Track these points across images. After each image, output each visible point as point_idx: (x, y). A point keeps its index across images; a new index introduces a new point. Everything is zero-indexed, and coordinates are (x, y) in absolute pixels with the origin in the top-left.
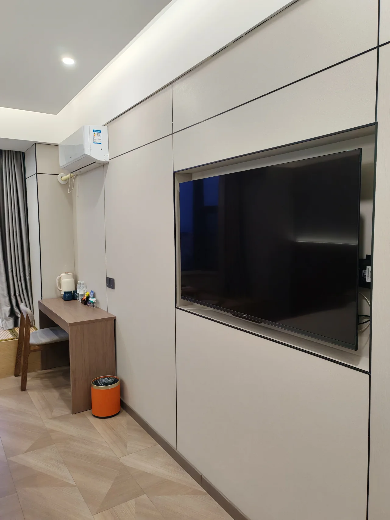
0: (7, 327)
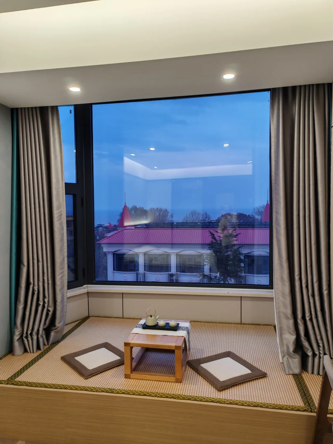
0: (291, 369)
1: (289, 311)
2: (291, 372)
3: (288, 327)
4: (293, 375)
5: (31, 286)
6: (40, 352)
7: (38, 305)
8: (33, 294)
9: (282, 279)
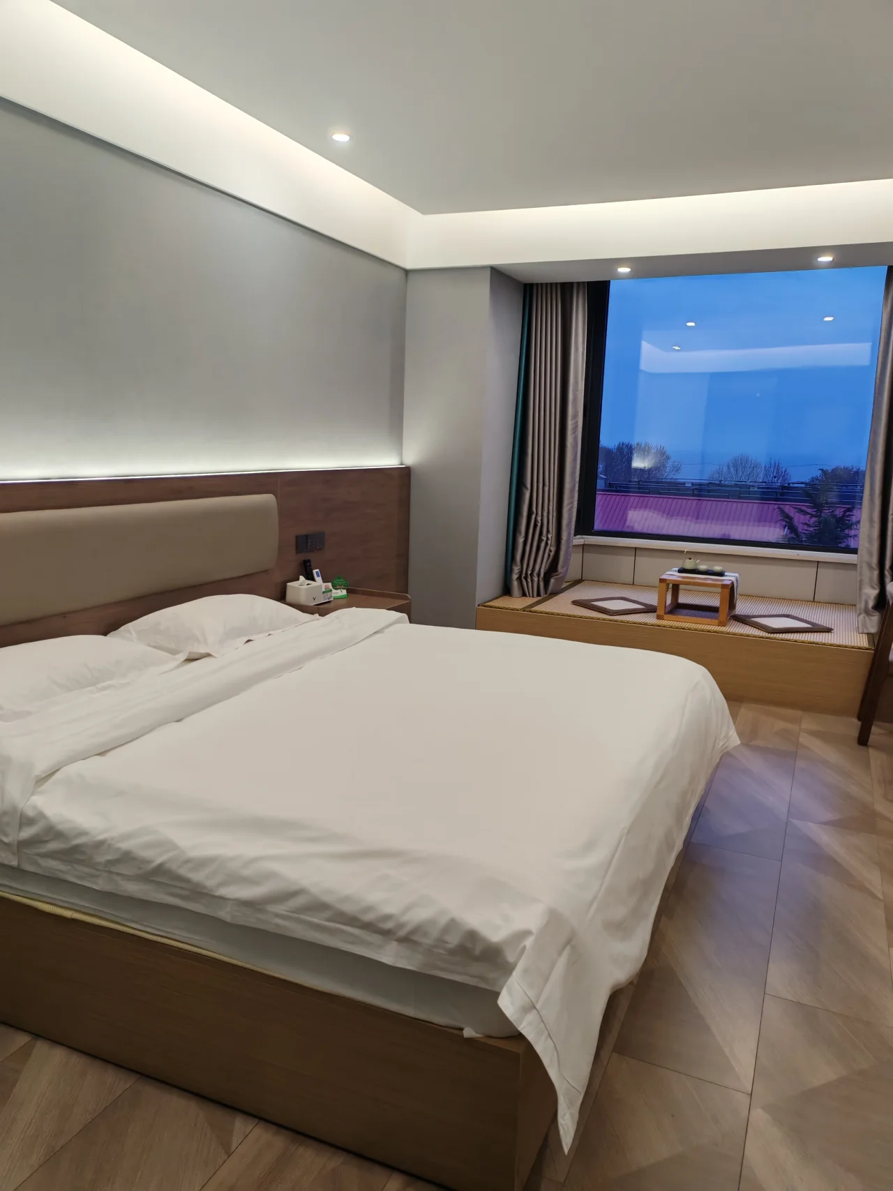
0: (866, 628)
1: (875, 560)
2: (866, 631)
3: (871, 580)
4: (868, 634)
5: (534, 516)
6: (540, 598)
7: (540, 540)
8: (535, 526)
9: (871, 521)
